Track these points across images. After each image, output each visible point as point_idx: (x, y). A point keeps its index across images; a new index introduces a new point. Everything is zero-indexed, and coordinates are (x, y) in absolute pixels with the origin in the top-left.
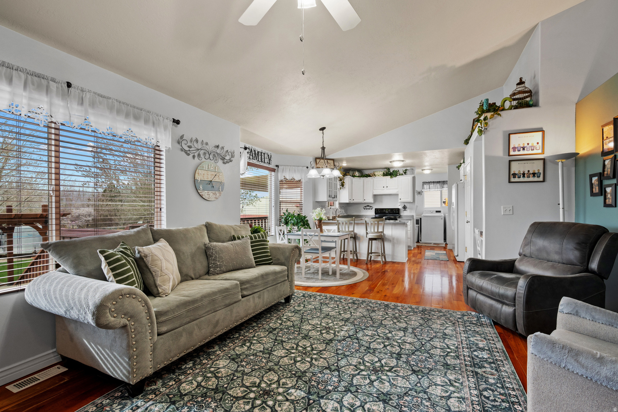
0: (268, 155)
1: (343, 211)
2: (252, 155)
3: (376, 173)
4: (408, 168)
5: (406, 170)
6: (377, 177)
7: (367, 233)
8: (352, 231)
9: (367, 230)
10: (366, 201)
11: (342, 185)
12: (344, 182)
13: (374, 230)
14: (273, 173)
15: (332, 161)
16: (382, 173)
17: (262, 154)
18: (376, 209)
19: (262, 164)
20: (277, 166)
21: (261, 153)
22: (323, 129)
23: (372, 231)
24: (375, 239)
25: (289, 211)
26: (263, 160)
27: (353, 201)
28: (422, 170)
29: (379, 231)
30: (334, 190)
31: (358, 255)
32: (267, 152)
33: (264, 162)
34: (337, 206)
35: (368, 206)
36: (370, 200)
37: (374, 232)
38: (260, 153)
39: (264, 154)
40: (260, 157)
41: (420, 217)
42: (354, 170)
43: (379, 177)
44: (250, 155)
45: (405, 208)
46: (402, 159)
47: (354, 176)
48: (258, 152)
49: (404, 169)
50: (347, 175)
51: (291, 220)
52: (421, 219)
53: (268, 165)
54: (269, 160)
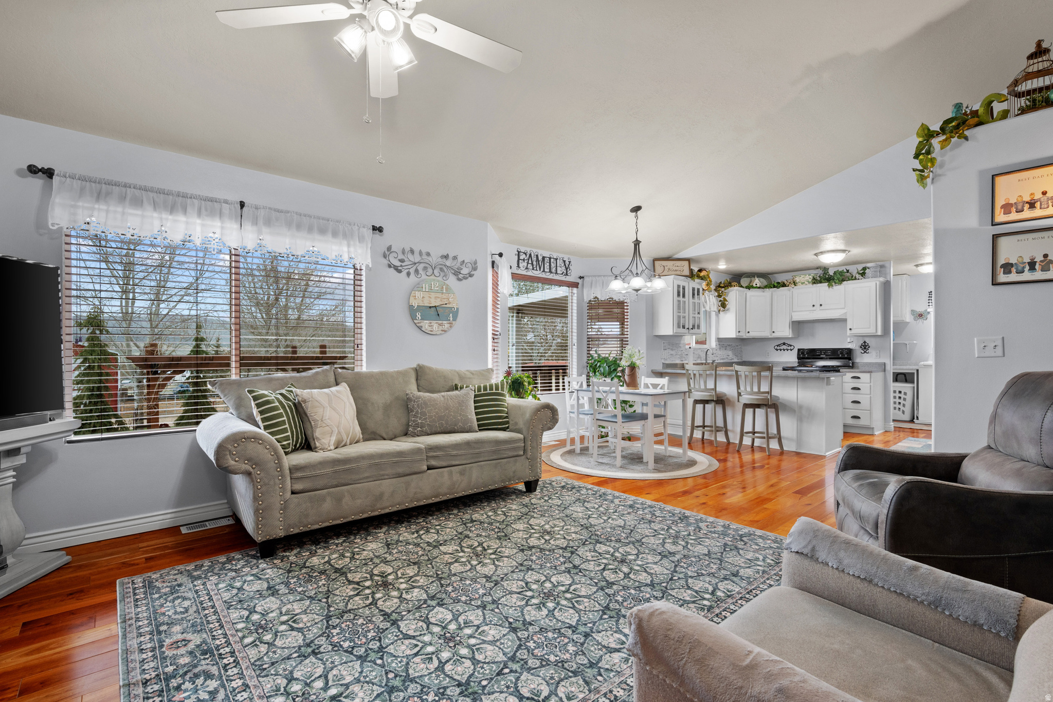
0: (564, 261)
1: (730, 353)
2: (532, 264)
3: (797, 279)
4: (869, 265)
5: (864, 269)
6: (799, 286)
7: (739, 394)
8: (712, 389)
9: (738, 387)
10: (777, 334)
11: (723, 305)
12: (725, 300)
13: (752, 389)
14: (575, 290)
15: (686, 263)
16: (809, 278)
17: (552, 260)
18: (799, 350)
19: (551, 276)
20: (581, 278)
21: (550, 258)
22: (637, 209)
23: (749, 389)
24: (758, 406)
25: (600, 352)
26: (553, 270)
27: (748, 335)
28: (917, 266)
29: (762, 390)
30: (691, 315)
31: (730, 434)
32: (561, 256)
33: (556, 273)
34: (713, 343)
35: (784, 344)
36: (784, 331)
37: (752, 393)
38: (547, 260)
39: (556, 259)
40: (547, 265)
41: (917, 367)
42: (752, 275)
43: (803, 286)
44: (528, 263)
45: (865, 347)
46: (842, 247)
47: (749, 287)
48: (544, 258)
49: (860, 267)
50: (731, 286)
51: (600, 366)
52: (918, 370)
53: (563, 278)
54: (567, 269)
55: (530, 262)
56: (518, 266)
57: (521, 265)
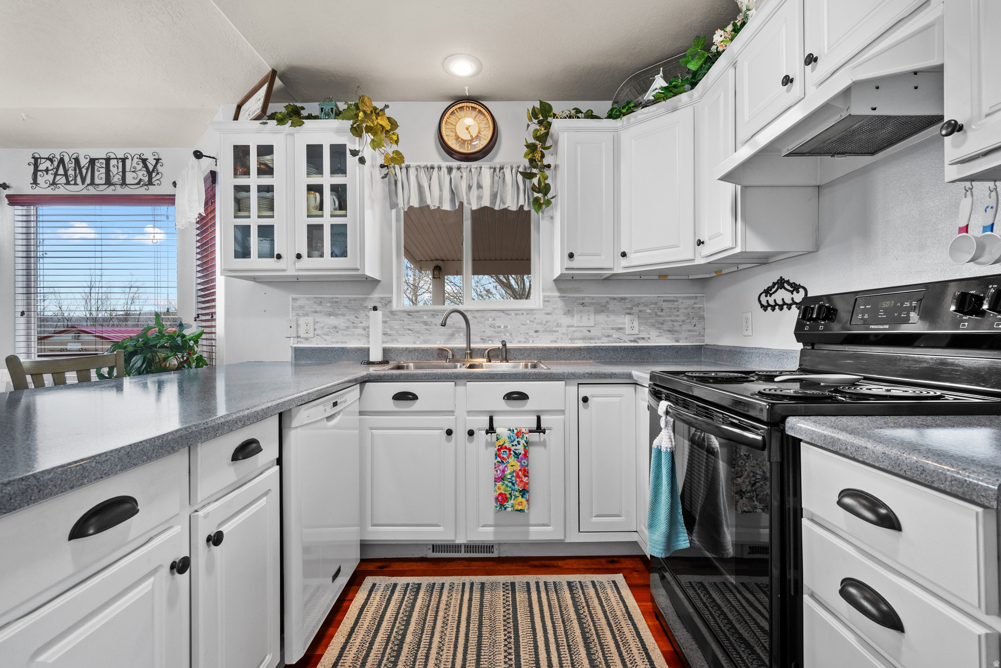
0: (144, 161)
2: (66, 175)
17: (113, 162)
19: (110, 190)
21: (108, 160)
26: (116, 179)
32: (134, 151)
33: (124, 183)
38: (100, 163)
39: (124, 160)
40: (100, 173)
44: (56, 174)
48: (92, 162)
53: (142, 191)
54: (150, 174)
55: (61, 171)
56: (35, 182)
57: (40, 180)
